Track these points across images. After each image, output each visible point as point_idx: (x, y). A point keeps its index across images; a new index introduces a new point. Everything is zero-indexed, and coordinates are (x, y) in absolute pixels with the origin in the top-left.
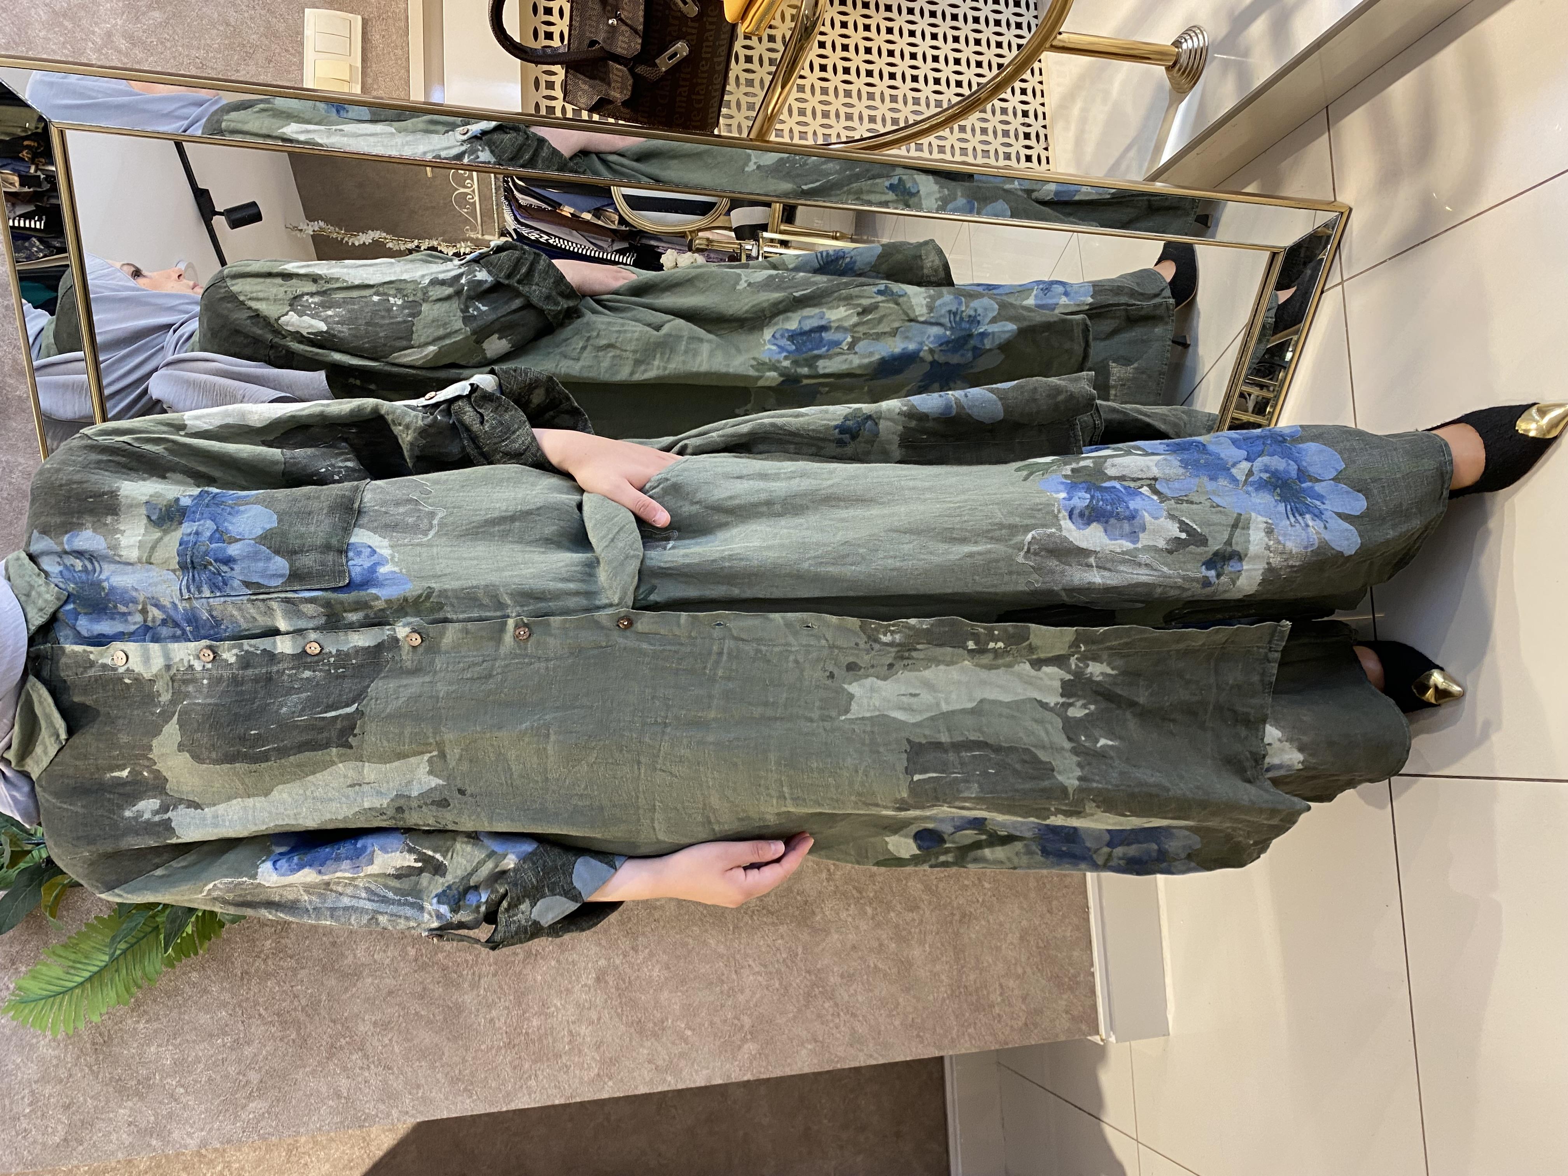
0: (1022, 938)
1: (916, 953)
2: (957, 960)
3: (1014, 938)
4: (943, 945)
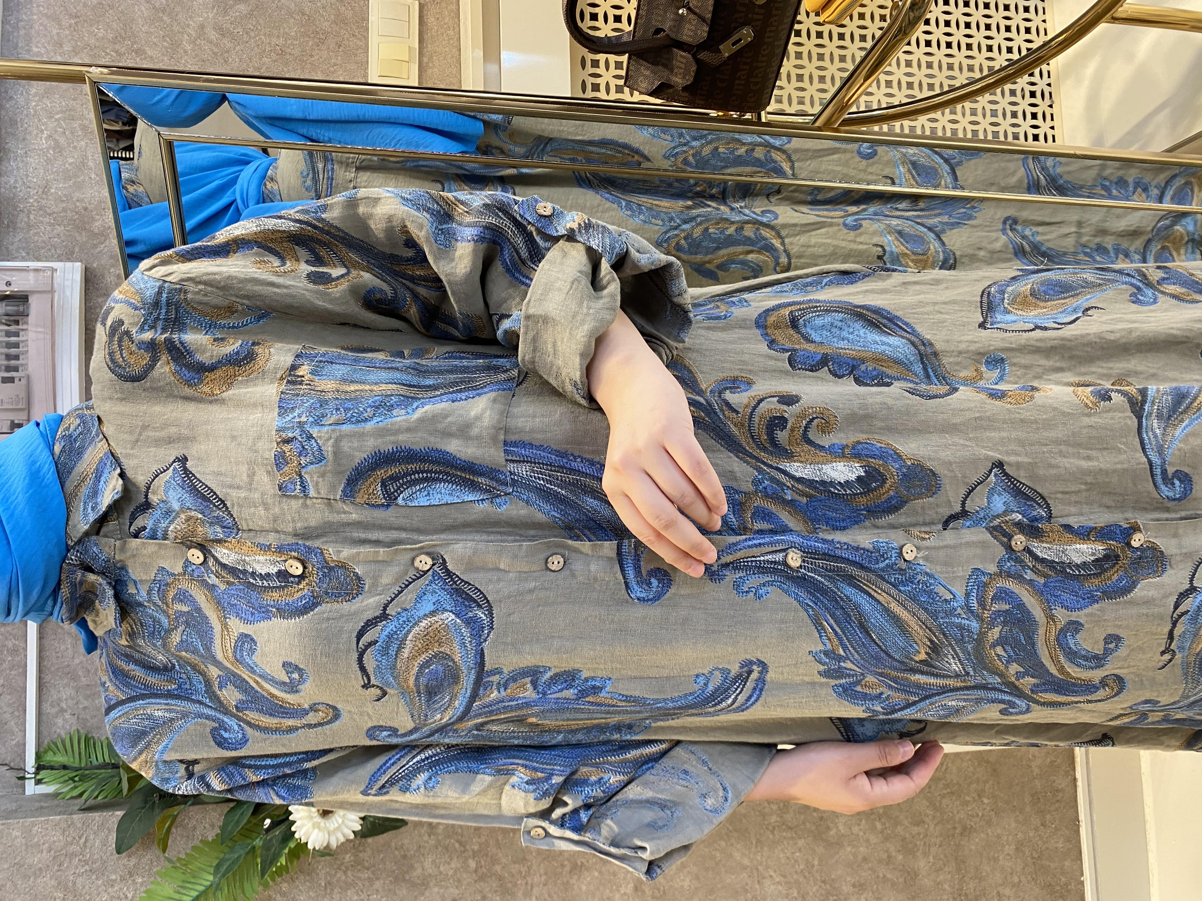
0: (1017, 849)
1: (922, 864)
2: (959, 870)
3: (1010, 849)
4: (946, 856)
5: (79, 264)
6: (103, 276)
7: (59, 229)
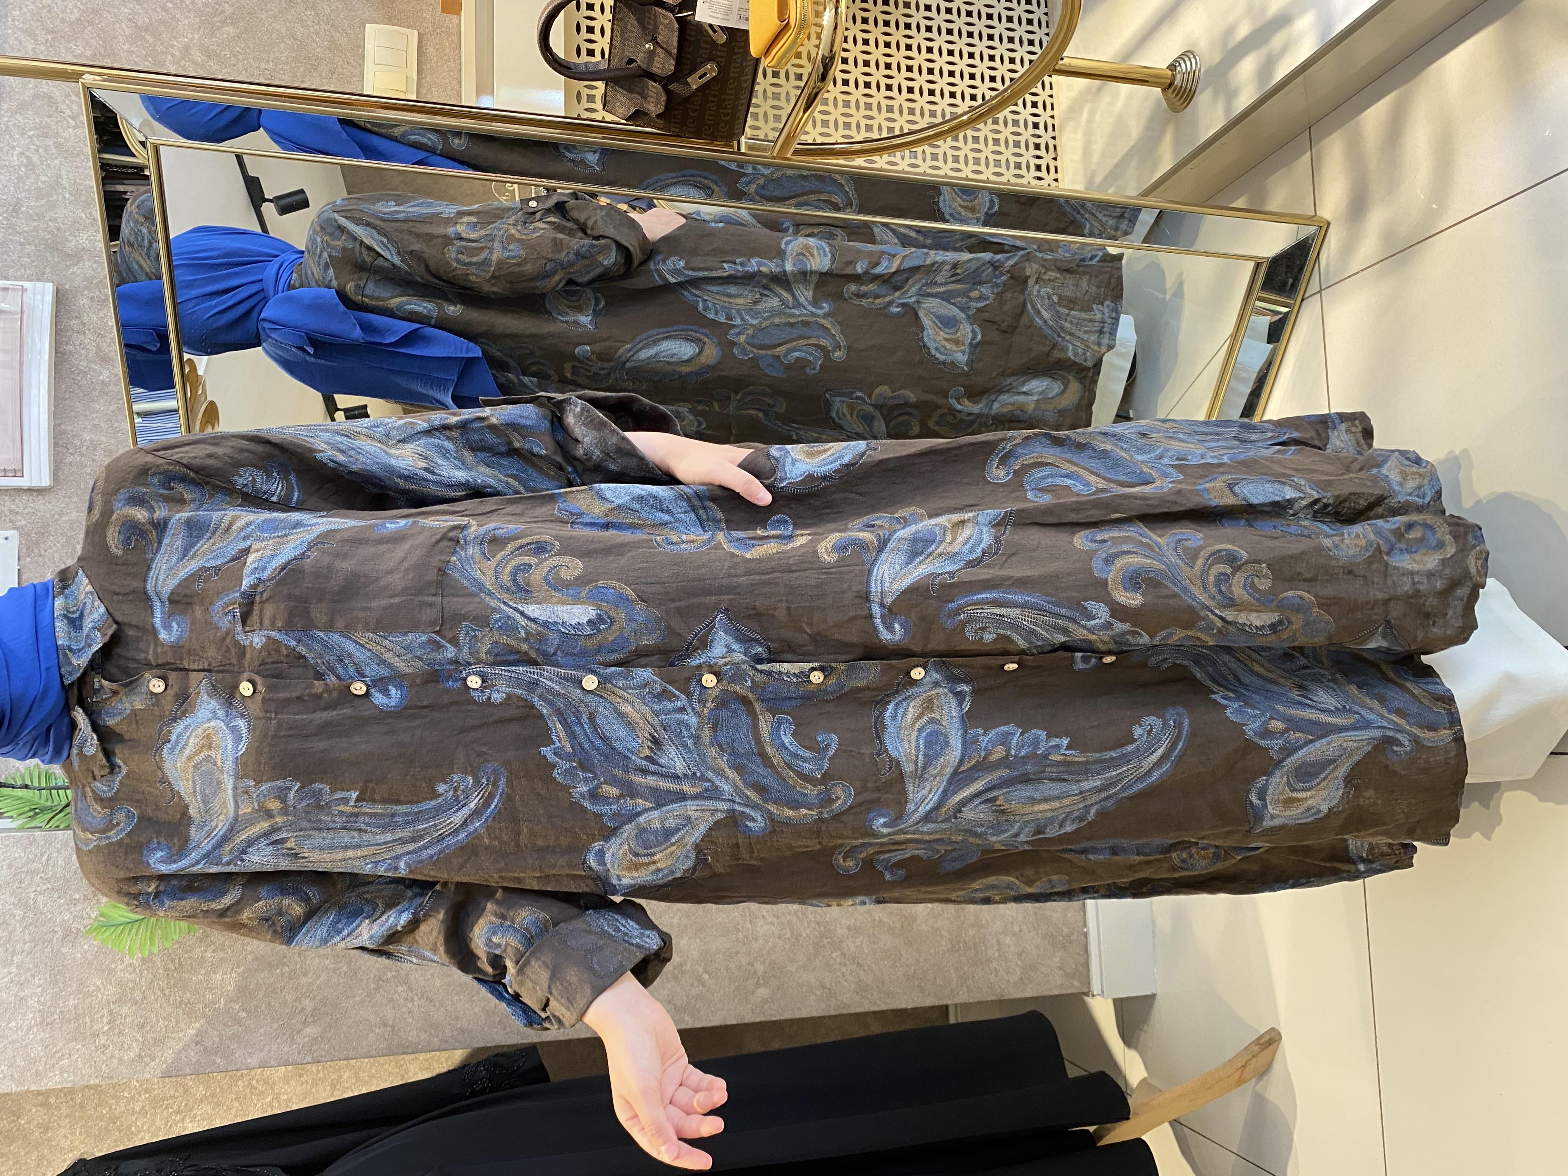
5: (51, 284)
6: (75, 298)
7: (29, 249)
